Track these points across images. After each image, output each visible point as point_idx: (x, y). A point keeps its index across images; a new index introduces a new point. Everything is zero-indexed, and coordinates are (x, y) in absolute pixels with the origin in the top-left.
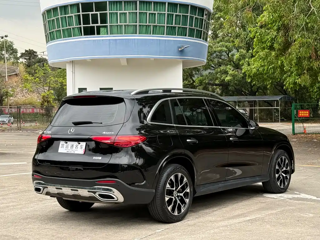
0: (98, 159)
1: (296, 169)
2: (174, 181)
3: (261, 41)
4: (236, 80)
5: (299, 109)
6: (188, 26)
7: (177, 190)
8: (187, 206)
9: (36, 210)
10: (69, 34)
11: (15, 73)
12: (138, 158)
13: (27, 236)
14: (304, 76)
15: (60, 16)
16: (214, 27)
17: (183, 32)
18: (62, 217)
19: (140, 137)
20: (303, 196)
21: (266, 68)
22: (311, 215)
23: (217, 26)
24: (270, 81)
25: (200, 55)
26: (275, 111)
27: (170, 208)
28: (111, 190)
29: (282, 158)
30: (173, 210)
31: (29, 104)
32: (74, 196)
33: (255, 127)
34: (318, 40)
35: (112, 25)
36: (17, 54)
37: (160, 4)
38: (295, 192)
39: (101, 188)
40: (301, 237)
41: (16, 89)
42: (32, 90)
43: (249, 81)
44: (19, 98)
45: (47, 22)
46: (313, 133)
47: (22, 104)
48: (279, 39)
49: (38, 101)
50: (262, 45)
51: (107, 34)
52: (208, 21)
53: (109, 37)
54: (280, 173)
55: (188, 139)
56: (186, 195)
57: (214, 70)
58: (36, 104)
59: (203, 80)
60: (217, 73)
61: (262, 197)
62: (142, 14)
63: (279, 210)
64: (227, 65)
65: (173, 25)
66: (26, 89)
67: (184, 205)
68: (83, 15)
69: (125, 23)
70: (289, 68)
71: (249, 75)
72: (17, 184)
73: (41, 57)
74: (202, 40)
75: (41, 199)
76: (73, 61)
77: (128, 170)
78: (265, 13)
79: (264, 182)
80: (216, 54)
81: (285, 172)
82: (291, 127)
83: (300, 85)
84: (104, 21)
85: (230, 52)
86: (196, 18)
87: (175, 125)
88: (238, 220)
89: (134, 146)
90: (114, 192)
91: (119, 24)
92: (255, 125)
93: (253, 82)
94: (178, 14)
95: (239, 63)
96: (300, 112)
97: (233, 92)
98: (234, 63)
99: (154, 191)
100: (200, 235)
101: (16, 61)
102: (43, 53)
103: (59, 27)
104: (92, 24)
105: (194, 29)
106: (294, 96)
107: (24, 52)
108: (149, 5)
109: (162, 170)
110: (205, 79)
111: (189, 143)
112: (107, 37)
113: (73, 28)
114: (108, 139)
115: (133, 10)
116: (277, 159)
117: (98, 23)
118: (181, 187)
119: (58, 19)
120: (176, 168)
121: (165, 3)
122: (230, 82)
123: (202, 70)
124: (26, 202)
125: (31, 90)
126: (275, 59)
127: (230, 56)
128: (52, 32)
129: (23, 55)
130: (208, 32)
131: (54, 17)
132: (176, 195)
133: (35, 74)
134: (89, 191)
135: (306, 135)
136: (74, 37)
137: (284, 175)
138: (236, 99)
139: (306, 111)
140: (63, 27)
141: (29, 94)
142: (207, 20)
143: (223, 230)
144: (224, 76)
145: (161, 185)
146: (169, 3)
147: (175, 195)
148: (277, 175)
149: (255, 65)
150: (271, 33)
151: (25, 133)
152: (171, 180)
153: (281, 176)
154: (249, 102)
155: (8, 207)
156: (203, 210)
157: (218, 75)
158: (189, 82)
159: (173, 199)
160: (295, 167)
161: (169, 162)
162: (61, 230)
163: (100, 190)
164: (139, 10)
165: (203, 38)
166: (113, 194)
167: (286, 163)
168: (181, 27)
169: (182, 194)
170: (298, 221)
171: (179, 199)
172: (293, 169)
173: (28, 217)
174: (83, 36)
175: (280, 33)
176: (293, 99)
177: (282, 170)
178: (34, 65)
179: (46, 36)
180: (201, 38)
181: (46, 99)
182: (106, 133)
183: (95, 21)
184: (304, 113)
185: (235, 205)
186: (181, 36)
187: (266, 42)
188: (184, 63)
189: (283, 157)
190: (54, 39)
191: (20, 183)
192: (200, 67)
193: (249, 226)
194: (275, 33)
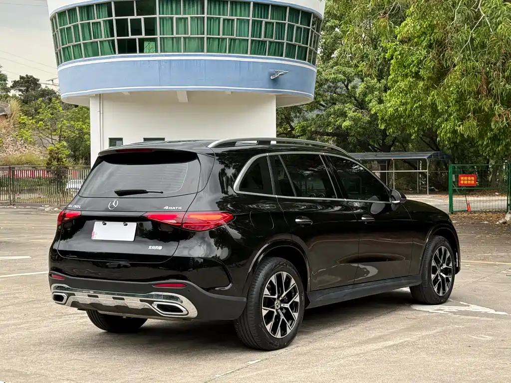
0: (156, 249)
1: (461, 267)
2: (276, 284)
3: (402, 65)
4: (360, 127)
5: (460, 174)
6: (285, 41)
7: (280, 299)
8: (295, 324)
9: (53, 330)
10: (94, 51)
11: (3, 113)
12: (220, 248)
13: (43, 371)
14: (468, 121)
15: (79, 22)
16: (325, 43)
17: (277, 50)
18: (96, 342)
19: (224, 214)
20: (473, 308)
21: (409, 106)
22: (489, 338)
23: (328, 41)
24: (416, 129)
25: (303, 86)
26: (420, 176)
27: (269, 327)
28: (177, 299)
29: (441, 249)
30: (274, 329)
31: (27, 163)
32: (118, 308)
33: (401, 200)
34: (492, 63)
35: (164, 38)
36: (7, 82)
37: (241, 5)
38: (461, 303)
39: (161, 295)
40: (476, 371)
41: (5, 139)
42: (33, 141)
43: (383, 127)
44: (10, 153)
45: (59, 31)
46: (482, 212)
47: (16, 163)
48: (429, 63)
49: (42, 158)
50: (404, 71)
51: (156, 51)
52: (316, 33)
53: (160, 56)
54: (438, 272)
55: (298, 218)
56: (294, 306)
57: (324, 110)
58: (39, 163)
59: (308, 127)
60: (329, 115)
61: (410, 310)
62: (212, 20)
63: (438, 330)
64: (344, 103)
65: (262, 38)
66: (21, 140)
67: (290, 322)
68: (117, 20)
69: (185, 34)
70: (446, 108)
71: (382, 119)
72: (17, 290)
73: (46, 87)
74: (307, 62)
75: (60, 314)
76: (100, 94)
77: (205, 267)
78: (408, 20)
79: (413, 287)
80: (328, 84)
81: (446, 271)
82: (448, 202)
83: (462, 135)
84: (151, 30)
85: (350, 83)
86: (298, 28)
87: (276, 196)
88: (375, 345)
89: (213, 230)
90: (182, 302)
91: (175, 35)
92: (400, 196)
93: (388, 130)
94: (269, 20)
95: (363, 101)
96: (462, 178)
97: (355, 146)
98: (356, 100)
99: (245, 300)
100: (318, 368)
101: (4, 93)
102: (52, 81)
103: (78, 39)
104: (132, 35)
105: (294, 46)
106: (451, 153)
107: (18, 79)
108: (224, 7)
109: (257, 267)
110: (311, 125)
111: (300, 224)
112: (156, 56)
113: (100, 42)
114: (173, 217)
115: (197, 14)
116: (433, 251)
117: (141, 34)
118: (286, 294)
119: (76, 27)
120: (279, 264)
121: (249, 3)
122: (350, 129)
123: (306, 111)
124: (36, 319)
125: (31, 141)
126: (424, 93)
127: (349, 88)
128: (67, 48)
129: (16, 84)
130: (316, 49)
131: (70, 24)
132: (279, 306)
133: (36, 115)
134: (141, 301)
135: (470, 215)
136: (102, 57)
137: (444, 276)
138: (358, 157)
139: (471, 177)
140: (84, 39)
141: (26, 147)
142: (315, 31)
143: (353, 361)
144: (340, 120)
145: (255, 290)
146: (255, 4)
147: (277, 306)
148: (433, 276)
149: (392, 103)
150: (418, 52)
151: (21, 209)
152: (271, 283)
153: (439, 278)
154: (379, 161)
155: (7, 326)
156: (319, 330)
157: (330, 118)
158: (285, 130)
159: (273, 312)
160: (461, 263)
161: (268, 255)
162: (96, 362)
163: (159, 299)
164: (208, 14)
165: (308, 59)
166: (181, 304)
167: (447, 257)
168: (274, 42)
169: (287, 306)
170: (470, 346)
171: (283, 313)
172: (457, 266)
173: (42, 341)
174: (117, 55)
175: (431, 53)
176: (448, 157)
177: (442, 268)
178: (34, 100)
179: (57, 53)
180: (305, 60)
181: (55, 155)
182: (169, 208)
183: (136, 31)
184: (468, 180)
185: (369, 322)
186: (274, 55)
187: (409, 65)
188: (279, 100)
189: (443, 248)
190: (70, 59)
191: (22, 289)
192: (303, 105)
193: (393, 354)
194: (424, 52)
